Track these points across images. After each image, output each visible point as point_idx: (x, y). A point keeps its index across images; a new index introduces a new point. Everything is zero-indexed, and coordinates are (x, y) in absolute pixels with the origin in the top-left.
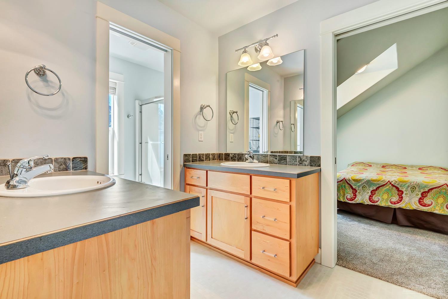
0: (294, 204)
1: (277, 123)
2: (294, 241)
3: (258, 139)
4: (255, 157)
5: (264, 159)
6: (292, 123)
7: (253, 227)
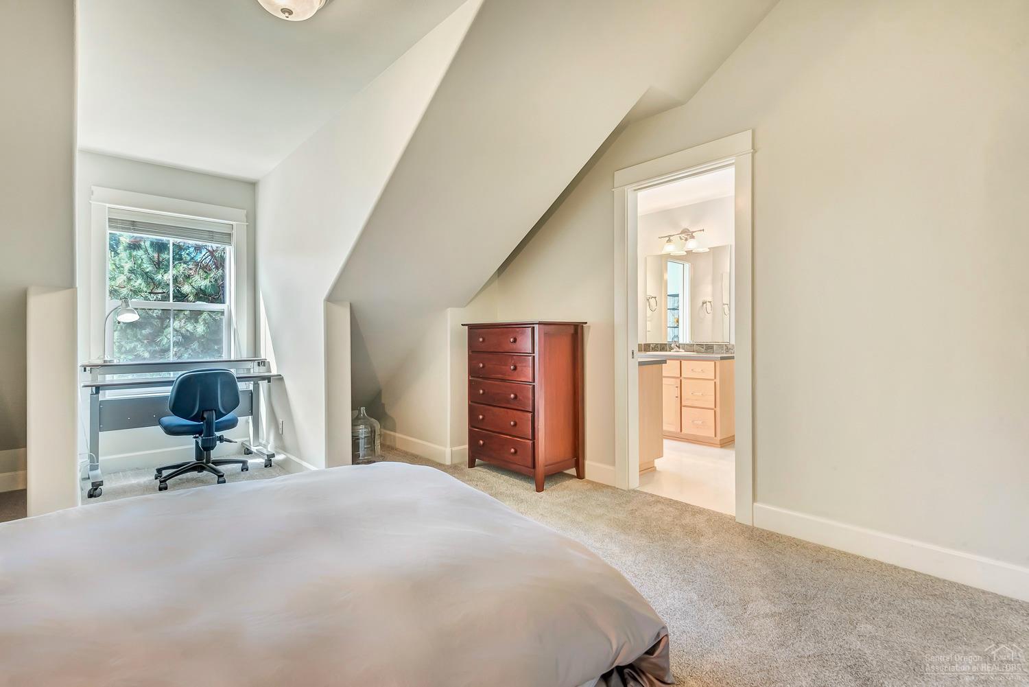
0: (718, 381)
1: (703, 303)
2: (718, 409)
3: (676, 326)
4: (681, 347)
5: (689, 347)
6: (725, 302)
7: (683, 404)
